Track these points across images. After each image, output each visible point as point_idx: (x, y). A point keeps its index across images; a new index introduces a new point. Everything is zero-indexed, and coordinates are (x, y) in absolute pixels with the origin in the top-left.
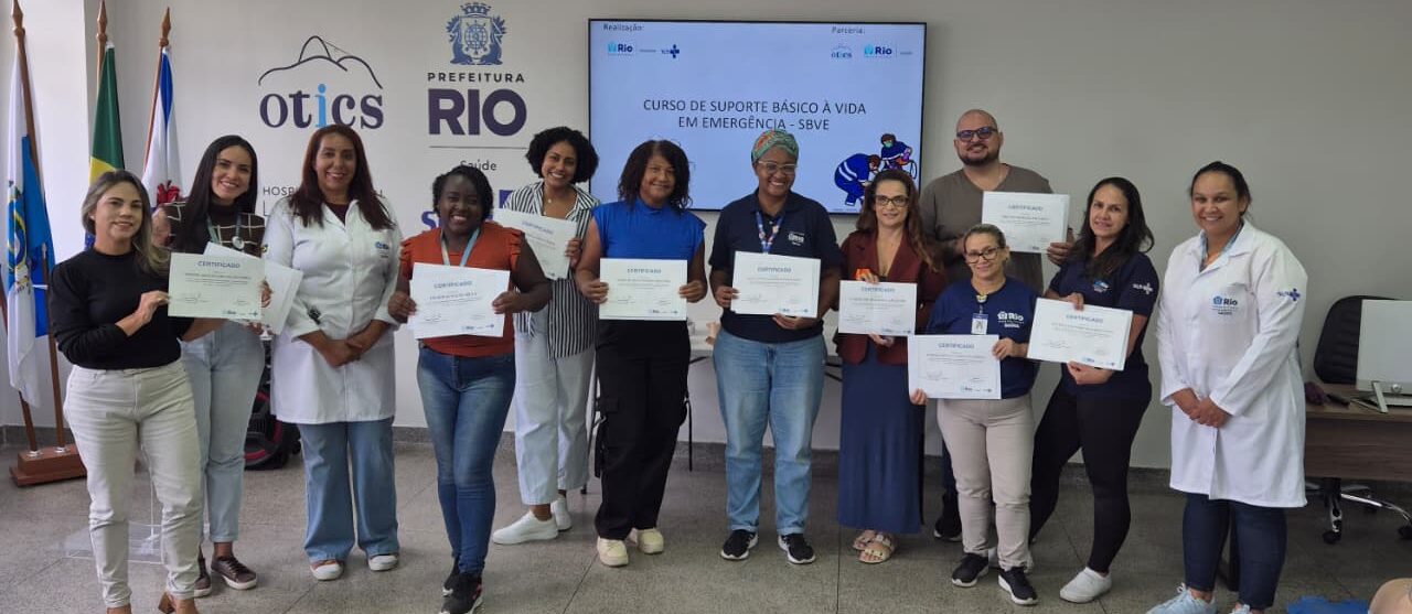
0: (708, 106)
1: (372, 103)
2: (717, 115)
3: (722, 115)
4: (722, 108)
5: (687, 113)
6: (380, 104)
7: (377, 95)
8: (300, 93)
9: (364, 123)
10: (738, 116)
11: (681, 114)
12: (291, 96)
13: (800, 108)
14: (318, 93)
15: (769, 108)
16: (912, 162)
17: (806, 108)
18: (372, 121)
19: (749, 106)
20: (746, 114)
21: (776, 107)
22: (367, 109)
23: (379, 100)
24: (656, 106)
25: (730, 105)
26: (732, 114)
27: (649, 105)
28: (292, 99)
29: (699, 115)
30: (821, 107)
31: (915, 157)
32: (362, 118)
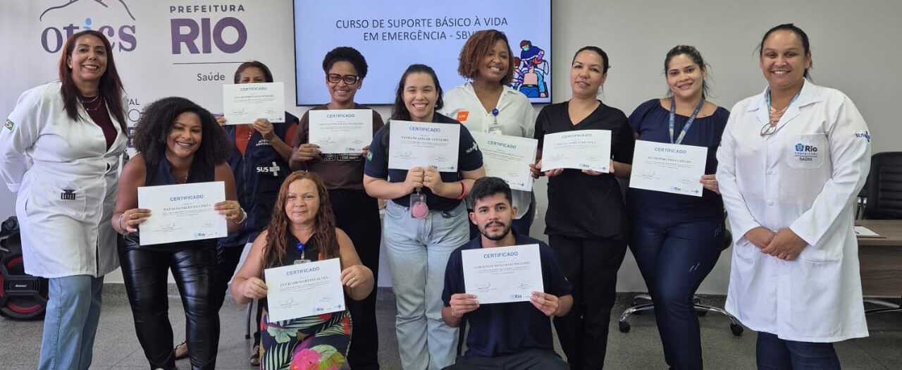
0: (386, 24)
1: (127, 31)
2: (393, 30)
3: (397, 30)
4: (397, 25)
5: (370, 29)
6: (134, 33)
7: (131, 26)
8: (71, 25)
9: (121, 47)
10: (409, 30)
11: (365, 30)
12: (64, 28)
13: (457, 23)
14: (86, 25)
15: (433, 23)
16: (545, 61)
17: (461, 22)
18: (128, 45)
19: (417, 22)
20: (416, 29)
21: (438, 22)
22: (124, 37)
23: (133, 29)
24: (346, 25)
25: (403, 22)
26: (405, 29)
27: (340, 24)
28: (65, 31)
29: (380, 31)
30: (473, 21)
31: (547, 57)
32: (120, 43)
